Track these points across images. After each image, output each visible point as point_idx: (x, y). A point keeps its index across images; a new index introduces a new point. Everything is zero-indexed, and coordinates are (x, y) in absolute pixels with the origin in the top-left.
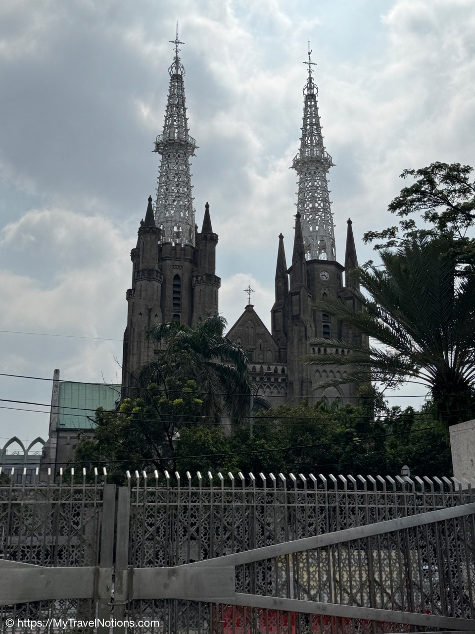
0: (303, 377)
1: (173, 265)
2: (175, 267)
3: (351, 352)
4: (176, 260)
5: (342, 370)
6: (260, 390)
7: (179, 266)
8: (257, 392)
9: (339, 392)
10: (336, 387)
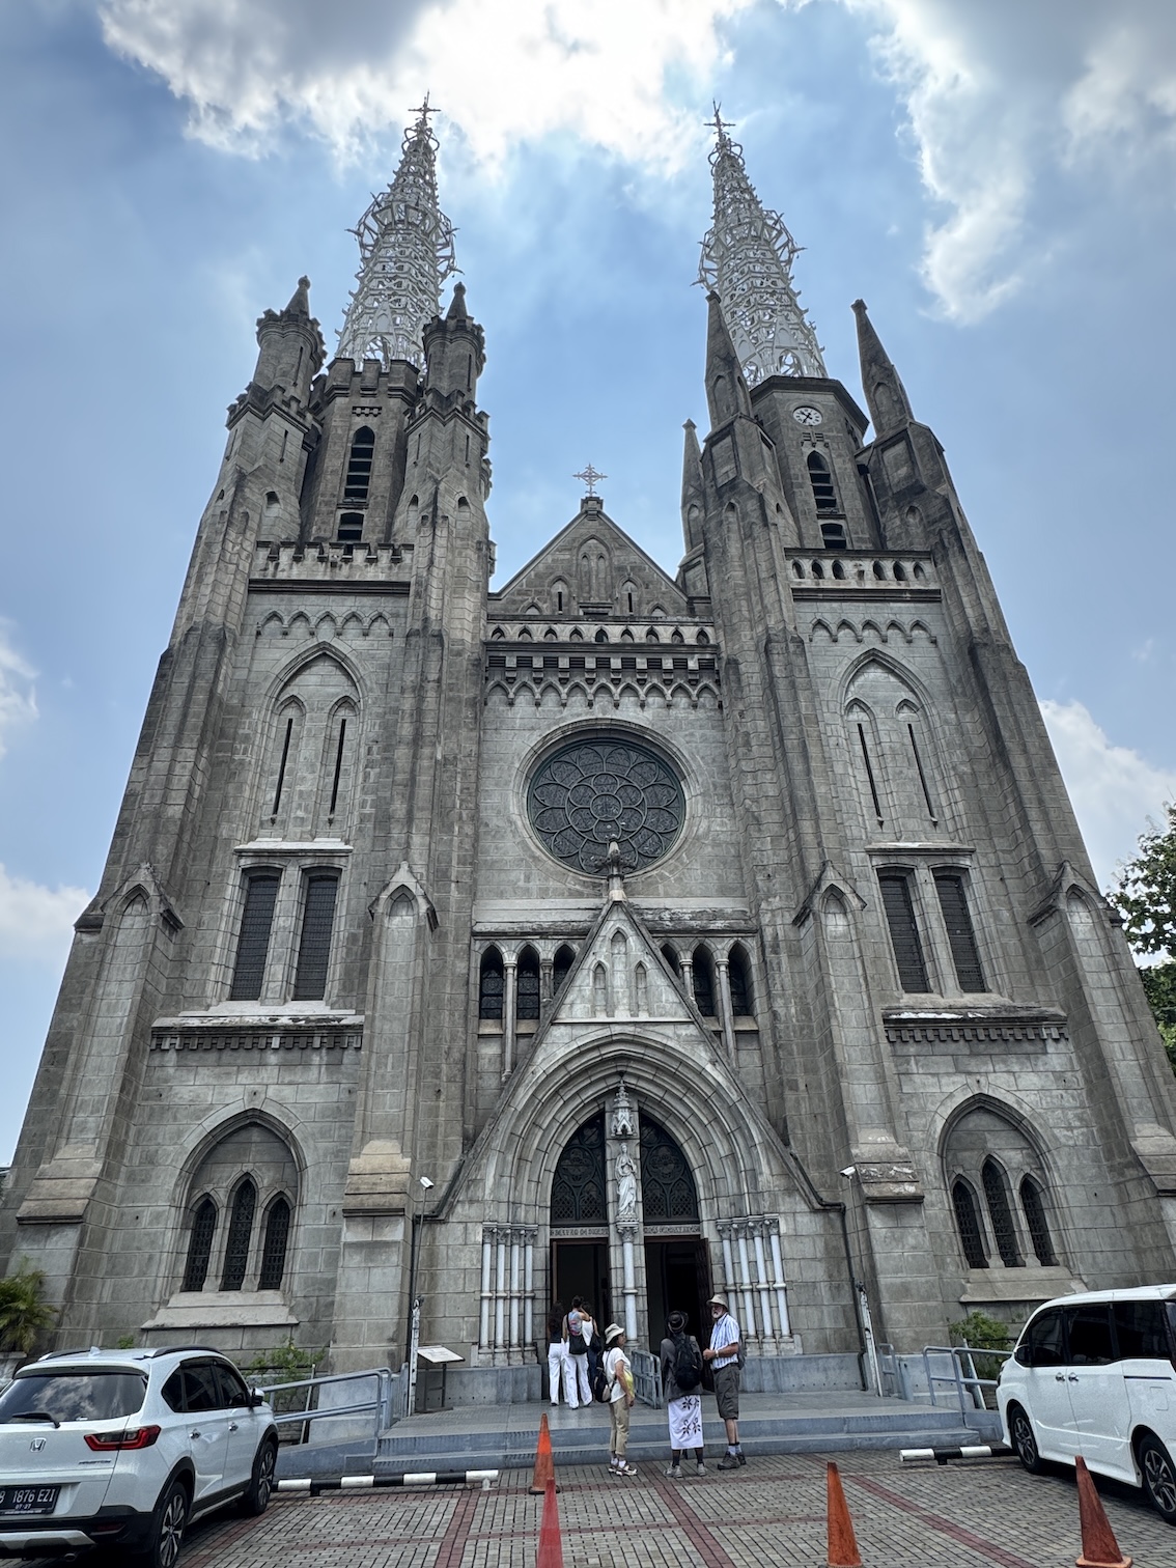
0: (767, 630)
1: (354, 408)
2: (358, 411)
3: (927, 567)
4: (364, 396)
5: (906, 620)
6: (628, 701)
7: (371, 408)
8: (617, 706)
9: (908, 686)
10: (892, 672)
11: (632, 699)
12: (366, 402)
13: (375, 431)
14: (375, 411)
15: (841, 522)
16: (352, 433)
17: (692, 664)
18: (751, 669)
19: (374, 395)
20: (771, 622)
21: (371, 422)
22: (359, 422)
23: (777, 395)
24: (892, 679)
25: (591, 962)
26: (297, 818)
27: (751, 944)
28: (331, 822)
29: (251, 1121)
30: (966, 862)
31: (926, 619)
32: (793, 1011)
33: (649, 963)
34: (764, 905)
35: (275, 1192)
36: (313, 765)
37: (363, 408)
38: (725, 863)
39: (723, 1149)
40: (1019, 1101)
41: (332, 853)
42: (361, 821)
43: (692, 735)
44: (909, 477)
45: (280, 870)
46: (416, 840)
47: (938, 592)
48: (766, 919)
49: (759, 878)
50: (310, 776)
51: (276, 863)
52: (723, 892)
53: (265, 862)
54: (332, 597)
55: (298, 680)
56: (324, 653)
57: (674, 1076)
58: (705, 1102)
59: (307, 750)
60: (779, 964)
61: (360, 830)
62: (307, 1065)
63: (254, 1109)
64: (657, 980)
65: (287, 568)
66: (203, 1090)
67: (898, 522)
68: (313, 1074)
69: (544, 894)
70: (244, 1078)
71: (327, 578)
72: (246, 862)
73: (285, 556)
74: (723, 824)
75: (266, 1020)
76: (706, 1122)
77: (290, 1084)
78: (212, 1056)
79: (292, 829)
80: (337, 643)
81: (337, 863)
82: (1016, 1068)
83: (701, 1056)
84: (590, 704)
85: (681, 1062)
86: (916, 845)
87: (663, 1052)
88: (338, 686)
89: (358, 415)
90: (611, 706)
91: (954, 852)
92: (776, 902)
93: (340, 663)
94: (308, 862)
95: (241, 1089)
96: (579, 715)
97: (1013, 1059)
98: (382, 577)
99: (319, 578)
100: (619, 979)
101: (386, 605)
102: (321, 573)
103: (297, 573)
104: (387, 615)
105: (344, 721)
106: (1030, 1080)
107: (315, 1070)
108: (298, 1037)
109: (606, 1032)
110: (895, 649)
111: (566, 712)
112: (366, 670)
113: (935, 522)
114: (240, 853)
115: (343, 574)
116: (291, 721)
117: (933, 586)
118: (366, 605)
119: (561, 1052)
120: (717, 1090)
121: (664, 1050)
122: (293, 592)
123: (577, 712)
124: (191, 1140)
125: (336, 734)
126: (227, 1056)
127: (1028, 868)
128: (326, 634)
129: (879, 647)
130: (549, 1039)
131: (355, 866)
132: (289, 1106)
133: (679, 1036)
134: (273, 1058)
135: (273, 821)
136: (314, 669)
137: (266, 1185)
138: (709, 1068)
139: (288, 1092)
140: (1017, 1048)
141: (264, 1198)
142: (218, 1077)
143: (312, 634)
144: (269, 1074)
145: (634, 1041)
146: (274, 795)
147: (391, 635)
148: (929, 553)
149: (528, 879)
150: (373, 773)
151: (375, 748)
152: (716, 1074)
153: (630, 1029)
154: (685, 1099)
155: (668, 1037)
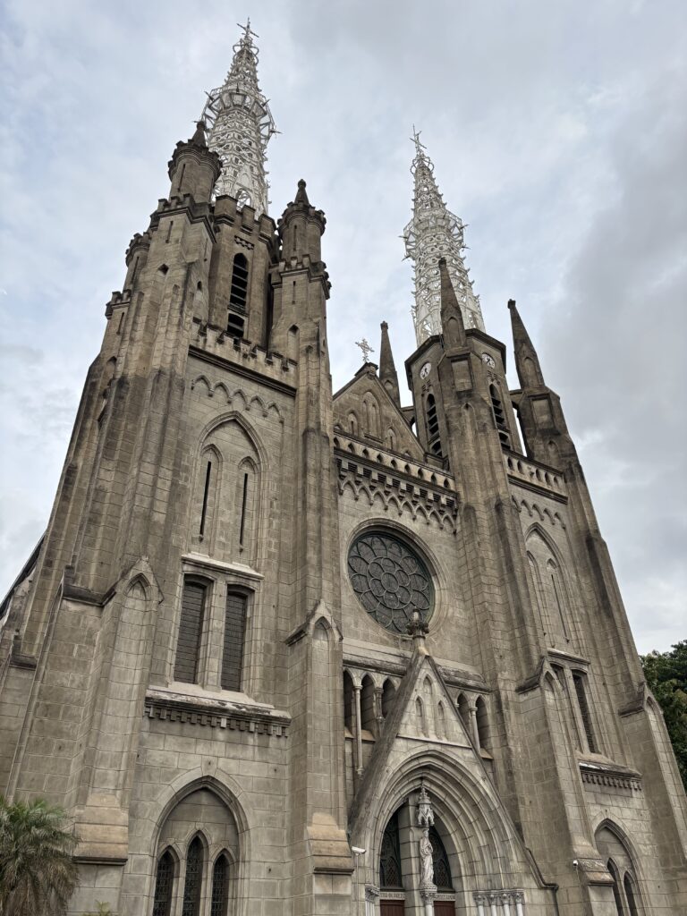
0: (498, 496)
1: (236, 237)
2: (238, 240)
3: (561, 481)
4: (243, 231)
5: (553, 511)
6: (406, 513)
7: (247, 242)
8: (400, 514)
9: (552, 551)
10: (544, 539)
11: (408, 513)
12: (243, 236)
13: (249, 260)
14: (250, 246)
15: (507, 434)
16: (234, 255)
17: (443, 501)
18: (484, 516)
19: (249, 234)
20: (501, 492)
21: (247, 253)
22: (239, 249)
23: (475, 341)
24: (544, 544)
25: (414, 696)
26: (220, 542)
27: (487, 699)
28: (241, 550)
29: (206, 786)
30: (585, 669)
31: (561, 513)
32: (519, 750)
33: (446, 704)
34: (499, 676)
35: (221, 849)
36: (229, 503)
37: (241, 240)
38: (463, 640)
39: (483, 841)
40: (624, 825)
41: (249, 577)
42: (269, 557)
43: (440, 547)
44: (548, 422)
45: (212, 582)
46: (325, 584)
47: (566, 498)
48: (501, 685)
49: (496, 656)
50: (228, 512)
51: (210, 575)
52: (463, 660)
53: (201, 572)
54: (243, 380)
55: (216, 433)
56: (236, 420)
57: (457, 785)
58: (475, 806)
59: (225, 491)
60: (510, 716)
61: (269, 564)
62: (245, 744)
63: (208, 777)
64: (451, 716)
65: (212, 345)
66: (170, 755)
67: (542, 447)
68: (249, 753)
69: (366, 638)
70: (201, 748)
71: (241, 364)
72: (188, 569)
73: (211, 335)
74: (460, 613)
75: (216, 704)
76: (472, 820)
77: (233, 758)
78: (176, 727)
79: (218, 551)
80: (244, 414)
81: (253, 585)
82: (621, 805)
83: (477, 773)
84: (386, 509)
85: (463, 775)
86: (563, 653)
87: (454, 766)
88: (244, 449)
89: (237, 243)
90: (397, 514)
91: (581, 662)
92: (506, 675)
93: (246, 431)
94: (232, 580)
95: (198, 758)
96: (379, 514)
97: (619, 798)
98: (276, 378)
99: (235, 361)
100: (428, 710)
101: (280, 399)
102: (236, 358)
103: (219, 351)
104: (279, 408)
105: (246, 475)
106: (628, 813)
107: (250, 748)
108: (240, 720)
109: (425, 748)
110: (546, 525)
111: (372, 510)
112: (266, 443)
113: (566, 456)
114: (185, 561)
115: (250, 365)
116: (210, 464)
117: (564, 494)
118: (267, 395)
119: (403, 758)
120: (484, 798)
121: (455, 766)
122: (216, 365)
123: (377, 512)
124: (164, 798)
125: (242, 483)
126: (187, 728)
127: (620, 681)
128: (238, 406)
129: (540, 522)
130: (395, 748)
131: (266, 590)
132: (234, 777)
133: (465, 757)
134: (221, 735)
135: (201, 540)
136: (226, 429)
137: (215, 841)
138: (481, 782)
139: (233, 764)
140: (619, 791)
141: (213, 854)
142: (181, 745)
143: (229, 402)
144: (219, 748)
145: (439, 756)
146: (200, 519)
147: (282, 422)
148: (562, 473)
149: (356, 624)
150: (275, 522)
151: (275, 504)
152: (485, 787)
153: (438, 748)
154: (460, 802)
155: (458, 757)
